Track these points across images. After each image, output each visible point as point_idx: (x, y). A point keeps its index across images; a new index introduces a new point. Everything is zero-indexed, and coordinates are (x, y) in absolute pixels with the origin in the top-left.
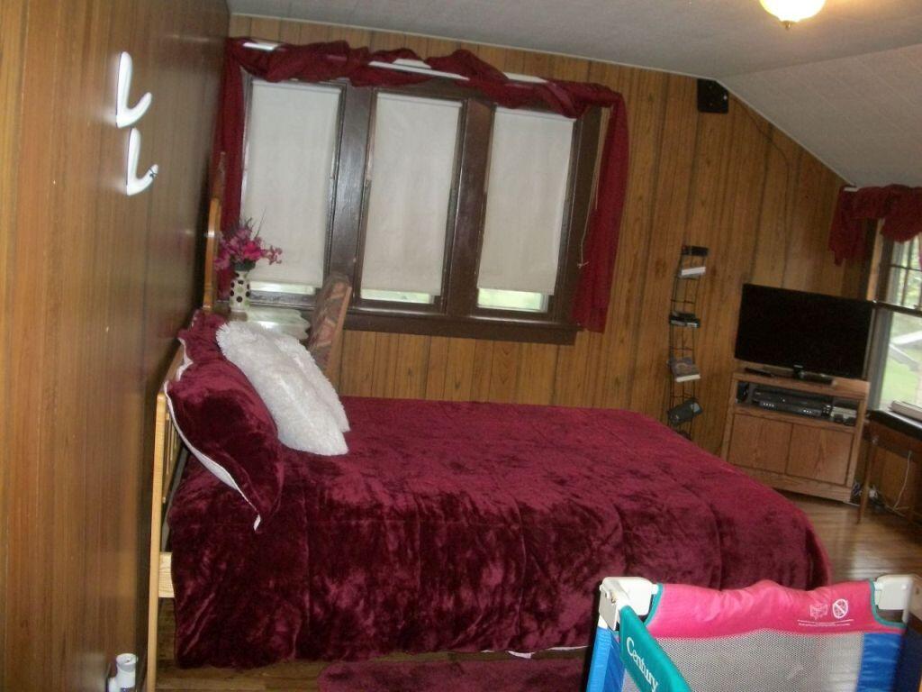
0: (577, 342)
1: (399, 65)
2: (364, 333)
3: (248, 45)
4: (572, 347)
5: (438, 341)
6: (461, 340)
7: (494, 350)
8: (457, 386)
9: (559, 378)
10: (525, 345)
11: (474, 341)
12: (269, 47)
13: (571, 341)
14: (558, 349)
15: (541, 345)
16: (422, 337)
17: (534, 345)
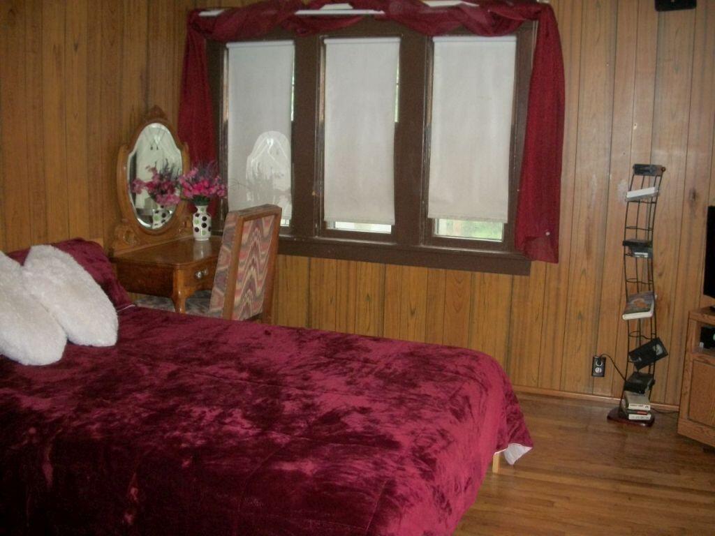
0: (533, 272)
1: (328, 10)
2: (327, 260)
3: (203, 14)
4: (527, 277)
5: (392, 269)
6: (413, 268)
7: (447, 278)
8: (413, 313)
9: (515, 310)
10: (478, 274)
11: (426, 269)
12: (215, 13)
13: (526, 272)
14: (513, 279)
15: (494, 275)
16: (378, 264)
17: (487, 274)
